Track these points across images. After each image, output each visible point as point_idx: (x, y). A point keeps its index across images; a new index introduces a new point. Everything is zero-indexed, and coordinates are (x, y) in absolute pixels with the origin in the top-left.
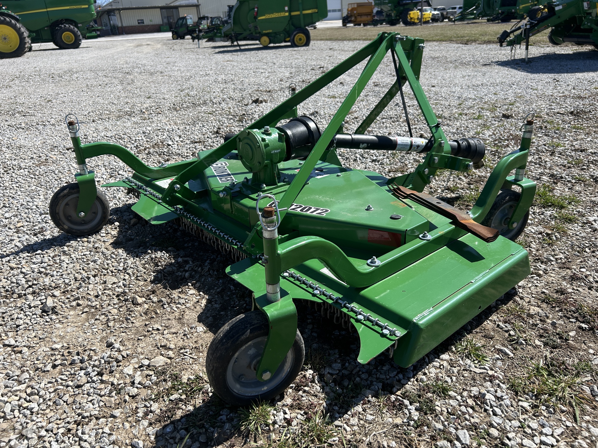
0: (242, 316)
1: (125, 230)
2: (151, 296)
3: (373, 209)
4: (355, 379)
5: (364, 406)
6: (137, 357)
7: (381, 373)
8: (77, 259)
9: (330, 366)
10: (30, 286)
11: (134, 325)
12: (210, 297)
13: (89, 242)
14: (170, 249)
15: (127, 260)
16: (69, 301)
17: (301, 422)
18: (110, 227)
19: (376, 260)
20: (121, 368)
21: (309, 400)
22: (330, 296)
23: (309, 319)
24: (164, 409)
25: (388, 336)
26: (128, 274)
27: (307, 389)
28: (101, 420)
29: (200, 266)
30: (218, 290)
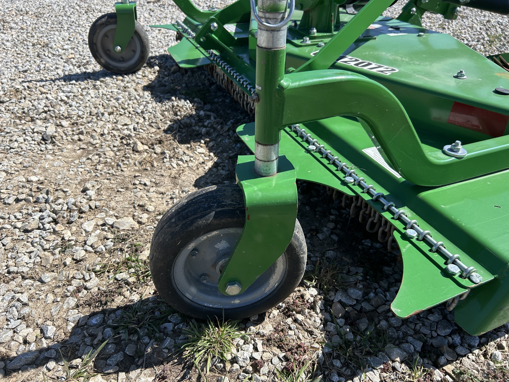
0: (214, 187)
1: (163, 76)
2: (155, 147)
3: (465, 77)
4: (379, 321)
5: (384, 374)
6: (106, 212)
7: (424, 325)
8: (103, 94)
9: (345, 291)
10: (46, 112)
11: (123, 173)
12: (220, 161)
13: (122, 81)
14: (196, 99)
15: (148, 103)
16: (73, 134)
17: (276, 372)
18: (149, 70)
19: (460, 147)
20: (82, 220)
21: (299, 338)
22: (368, 189)
23: (332, 215)
24: (104, 288)
25: (456, 277)
26: (144, 118)
27: (300, 317)
28: (27, 281)
29: (222, 123)
30: (231, 155)
